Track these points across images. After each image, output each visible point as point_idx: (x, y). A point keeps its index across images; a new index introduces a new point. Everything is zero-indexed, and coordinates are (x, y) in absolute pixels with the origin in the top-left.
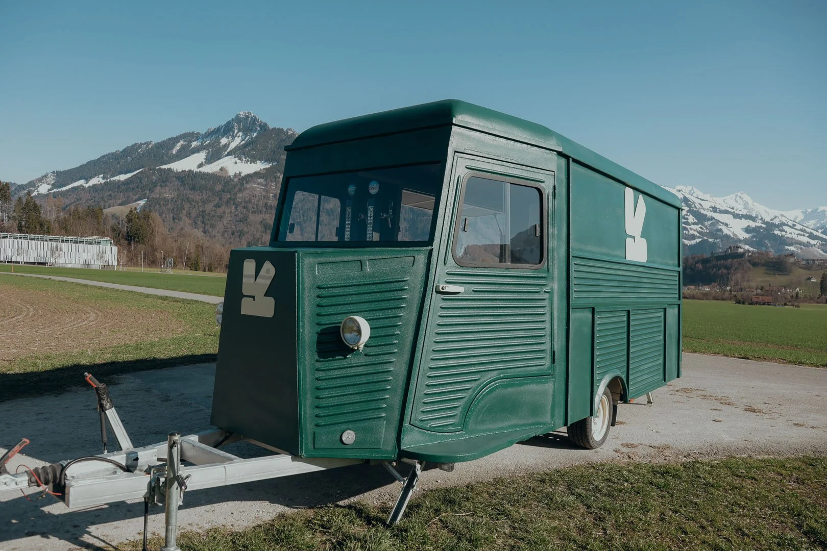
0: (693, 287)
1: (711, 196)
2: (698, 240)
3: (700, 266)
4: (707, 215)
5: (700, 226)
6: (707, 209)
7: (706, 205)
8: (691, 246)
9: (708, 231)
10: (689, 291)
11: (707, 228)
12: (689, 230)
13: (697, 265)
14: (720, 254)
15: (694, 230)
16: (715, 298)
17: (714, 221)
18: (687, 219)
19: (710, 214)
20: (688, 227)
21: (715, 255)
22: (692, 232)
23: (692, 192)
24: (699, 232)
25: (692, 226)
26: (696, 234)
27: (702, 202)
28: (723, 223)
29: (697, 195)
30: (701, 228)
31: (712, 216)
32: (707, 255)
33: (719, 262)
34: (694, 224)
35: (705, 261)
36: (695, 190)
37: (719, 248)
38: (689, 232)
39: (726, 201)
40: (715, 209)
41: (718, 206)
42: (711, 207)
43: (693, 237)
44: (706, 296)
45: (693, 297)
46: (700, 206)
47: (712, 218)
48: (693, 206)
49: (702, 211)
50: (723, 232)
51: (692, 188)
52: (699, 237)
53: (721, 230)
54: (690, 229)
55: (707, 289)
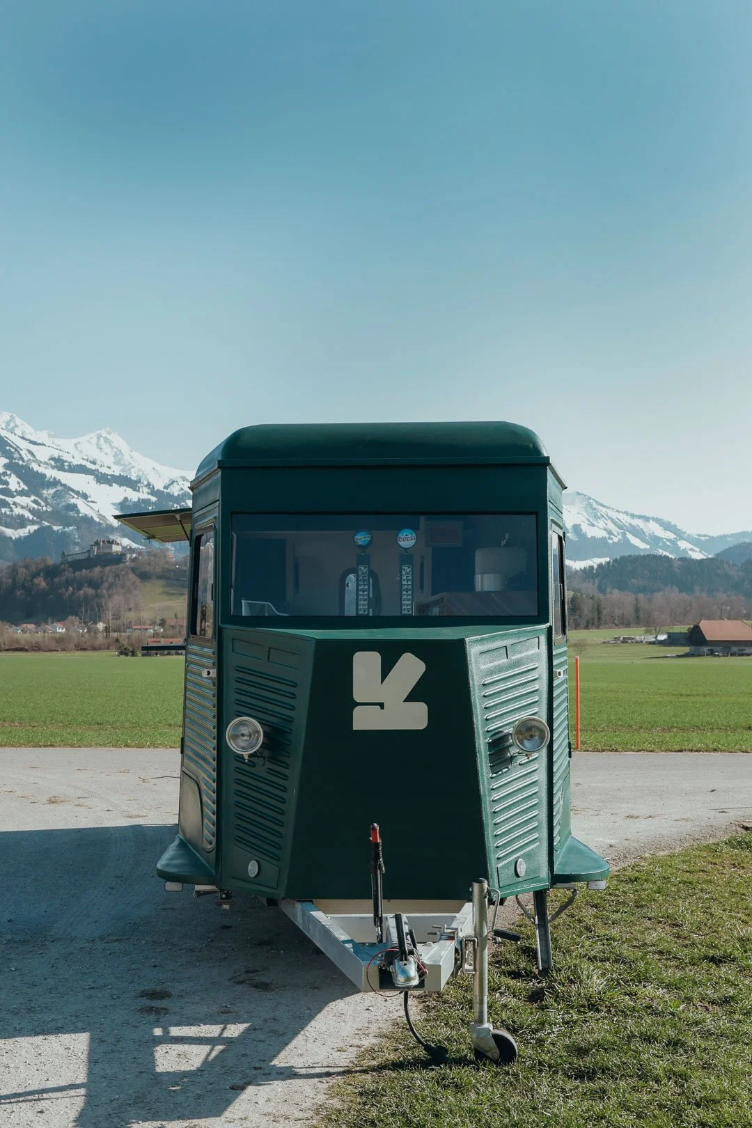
0: (31, 626)
1: (50, 436)
2: (32, 528)
3: (41, 583)
4: (44, 476)
5: (33, 498)
6: (46, 463)
7: (43, 454)
8: (19, 540)
9: (50, 509)
10: (27, 635)
11: (47, 504)
12: (13, 506)
13: (36, 581)
14: (78, 557)
15: (23, 507)
16: (81, 648)
17: (59, 488)
18: (7, 483)
19: (51, 473)
20: (9, 500)
21: (70, 559)
22: (17, 511)
23: (12, 425)
24: (32, 511)
25: (18, 499)
26: (27, 515)
27: (33, 448)
28: (77, 493)
29: (23, 432)
30: (35, 502)
31: (55, 479)
32: (53, 559)
33: (77, 573)
34: (22, 493)
35: (51, 572)
36: (18, 421)
37: (75, 544)
38: (12, 511)
39: (79, 446)
40: (59, 464)
41: (66, 457)
42: (52, 459)
43: (21, 522)
44: (61, 644)
45: (36, 648)
46: (30, 457)
47: (56, 483)
48: (16, 455)
49: (35, 467)
50: (78, 512)
51: (12, 416)
52: (33, 522)
53: (74, 507)
54: (15, 504)
55: (61, 630)
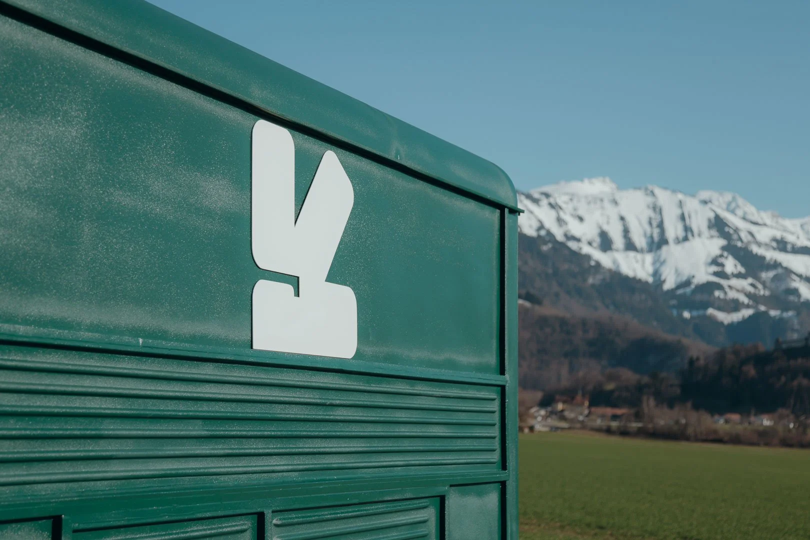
0: (735, 417)
1: (774, 216)
2: (747, 313)
3: (751, 371)
4: (763, 258)
5: (750, 280)
6: (766, 245)
7: (764, 235)
8: (732, 327)
9: (767, 293)
10: (727, 427)
11: (765, 287)
12: (727, 290)
13: (745, 368)
14: (794, 345)
15: (738, 291)
16: (786, 443)
17: (780, 271)
18: (722, 265)
19: (771, 255)
20: (724, 282)
21: (784, 346)
22: (732, 295)
23: (733, 205)
24: (749, 295)
25: (734, 282)
26: (744, 299)
27: (754, 229)
28: (800, 276)
29: (745, 213)
30: (752, 285)
31: (775, 261)
32: (766, 345)
33: (792, 362)
34: (739, 276)
35: (761, 360)
36: (740, 201)
37: (793, 330)
38: (726, 293)
39: (806, 227)
40: (782, 245)
41: (790, 238)
42: (774, 239)
43: (735, 306)
44: (764, 438)
45: (736, 440)
46: (750, 238)
47: (776, 265)
48: (735, 237)
49: (755, 249)
50: (799, 296)
51: (734, 198)
52: (748, 306)
53: (795, 292)
54: (730, 287)
55: (767, 422)
